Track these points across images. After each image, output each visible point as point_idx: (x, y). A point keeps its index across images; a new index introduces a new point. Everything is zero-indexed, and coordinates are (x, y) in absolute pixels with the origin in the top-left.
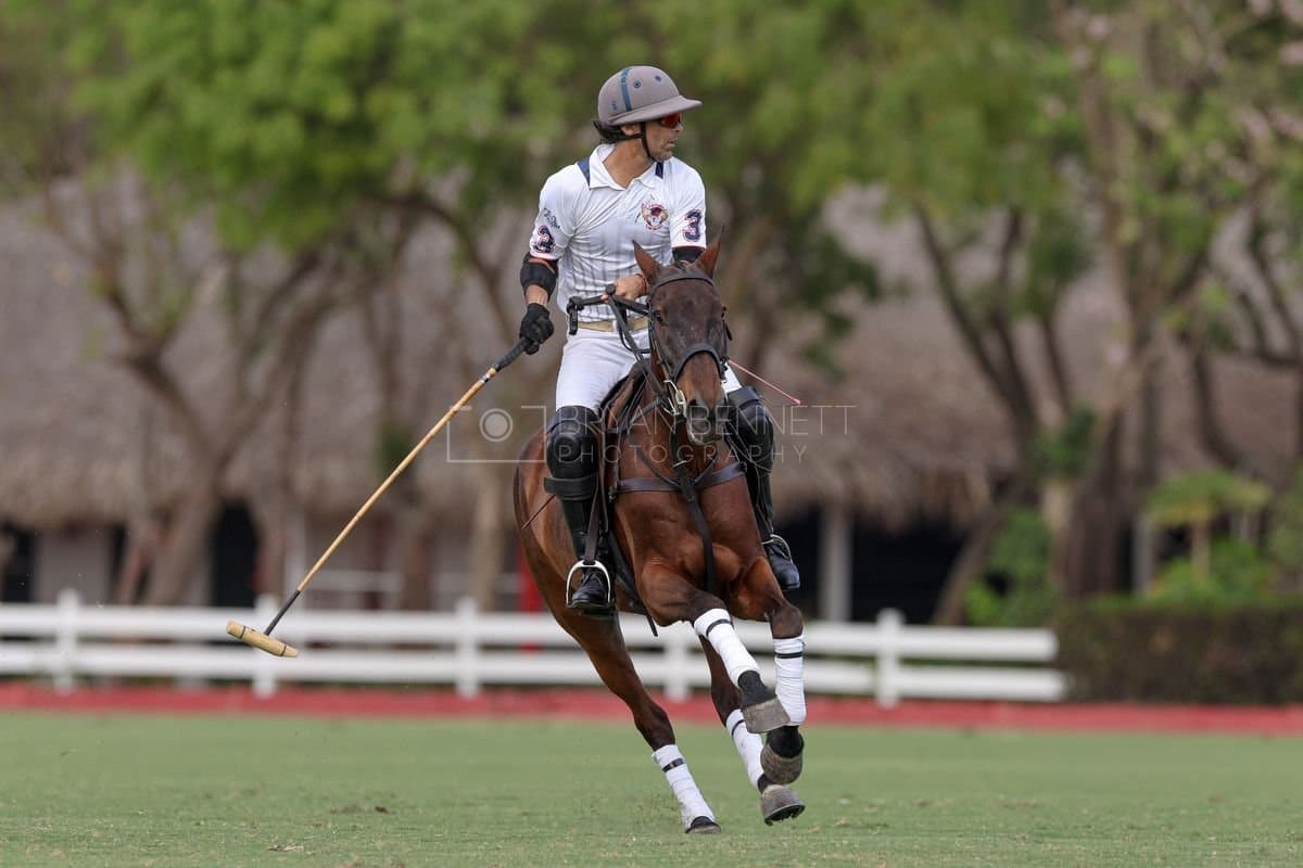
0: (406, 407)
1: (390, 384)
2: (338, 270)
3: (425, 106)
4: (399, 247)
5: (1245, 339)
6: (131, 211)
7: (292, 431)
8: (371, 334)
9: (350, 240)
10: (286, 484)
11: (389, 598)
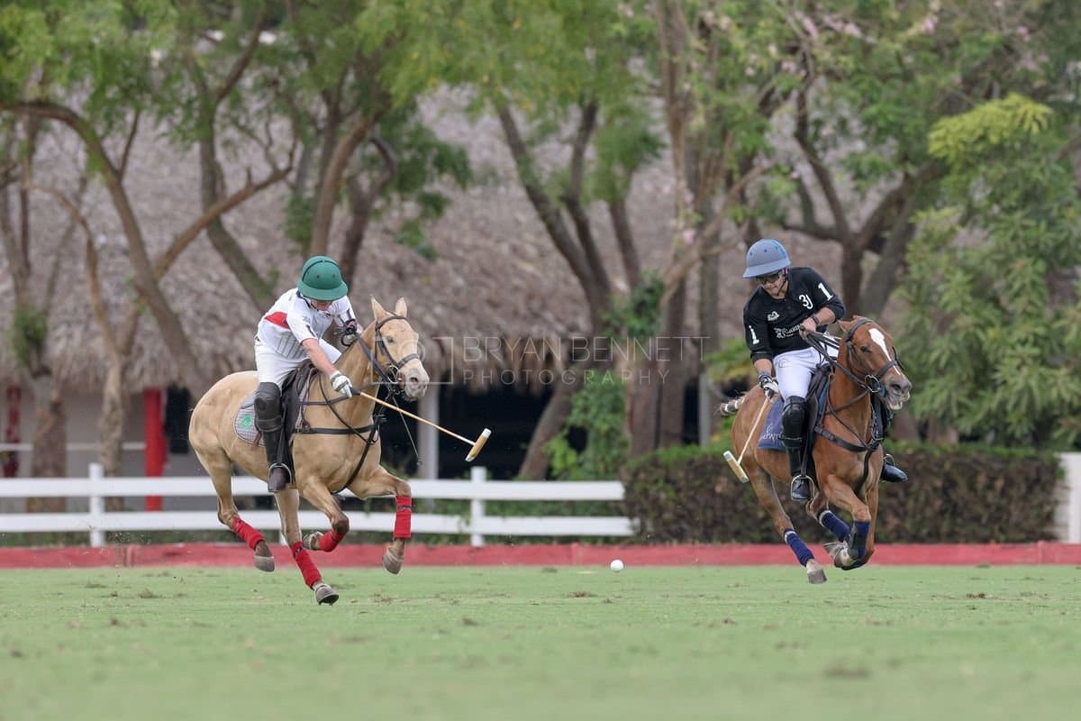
0: (37, 290)
1: (23, 271)
3: (52, 21)
4: (31, 150)
5: (796, 217)
11: (25, 465)
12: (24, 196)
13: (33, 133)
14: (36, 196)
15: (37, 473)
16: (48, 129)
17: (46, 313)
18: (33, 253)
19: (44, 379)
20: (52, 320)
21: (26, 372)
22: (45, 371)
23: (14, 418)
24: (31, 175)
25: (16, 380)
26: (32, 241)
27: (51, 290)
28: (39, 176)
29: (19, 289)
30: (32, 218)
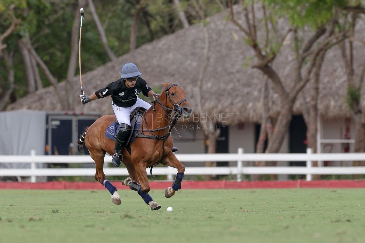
0: (356, 80)
1: (351, 73)
2: (332, 33)
4: (353, 25)
6: (259, 15)
7: (317, 89)
8: (344, 55)
9: (336, 22)
10: (315, 108)
11: (352, 148)
12: (351, 44)
13: (354, 19)
14: (356, 43)
15: (357, 151)
16: (360, 17)
17: (360, 89)
18: (355, 66)
19: (359, 115)
20: (362, 92)
21: (352, 112)
22: (360, 112)
23: (348, 130)
24: (353, 35)
25: (348, 115)
26: (354, 61)
27: (362, 80)
28: (357, 35)
29: (349, 80)
30: (355, 52)
